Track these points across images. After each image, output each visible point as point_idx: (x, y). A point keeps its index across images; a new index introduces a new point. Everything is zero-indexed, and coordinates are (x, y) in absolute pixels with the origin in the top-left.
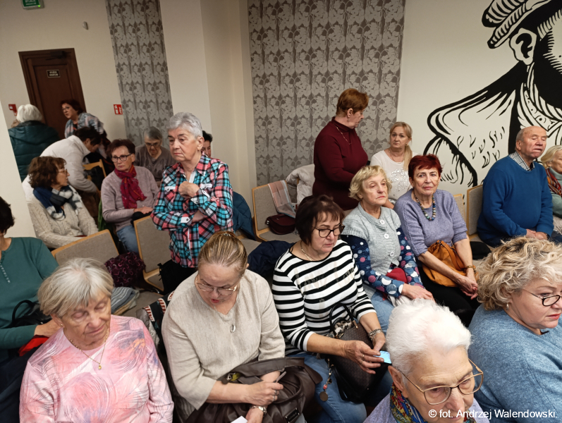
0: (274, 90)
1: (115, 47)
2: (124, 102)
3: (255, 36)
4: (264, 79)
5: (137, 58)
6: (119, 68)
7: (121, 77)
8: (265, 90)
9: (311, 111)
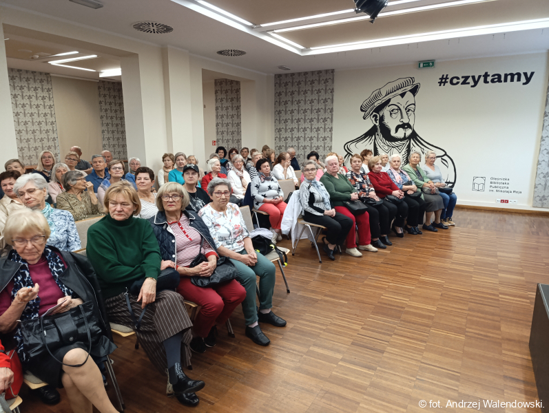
0: (284, 134)
1: (217, 116)
2: (218, 139)
3: (277, 113)
4: (280, 130)
5: (226, 121)
6: (217, 125)
7: (217, 129)
8: (280, 135)
9: (299, 143)
